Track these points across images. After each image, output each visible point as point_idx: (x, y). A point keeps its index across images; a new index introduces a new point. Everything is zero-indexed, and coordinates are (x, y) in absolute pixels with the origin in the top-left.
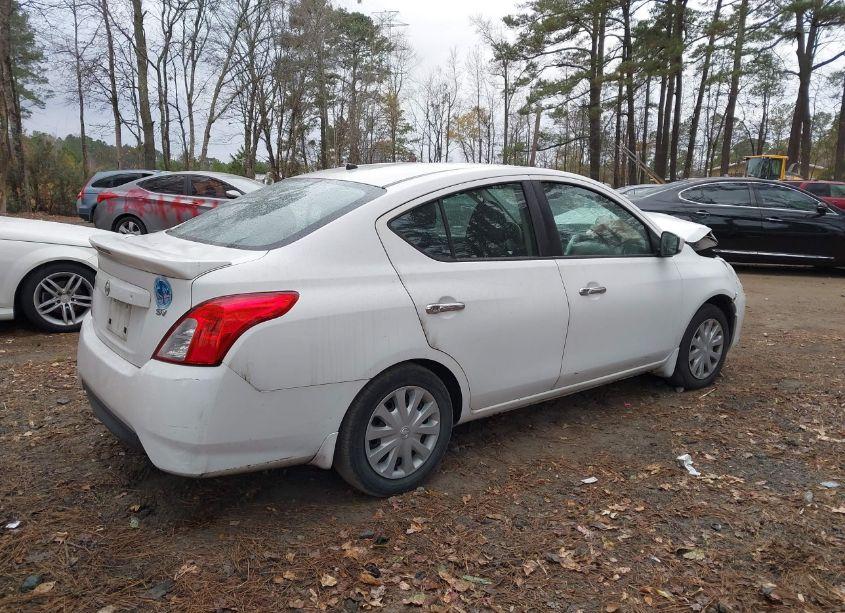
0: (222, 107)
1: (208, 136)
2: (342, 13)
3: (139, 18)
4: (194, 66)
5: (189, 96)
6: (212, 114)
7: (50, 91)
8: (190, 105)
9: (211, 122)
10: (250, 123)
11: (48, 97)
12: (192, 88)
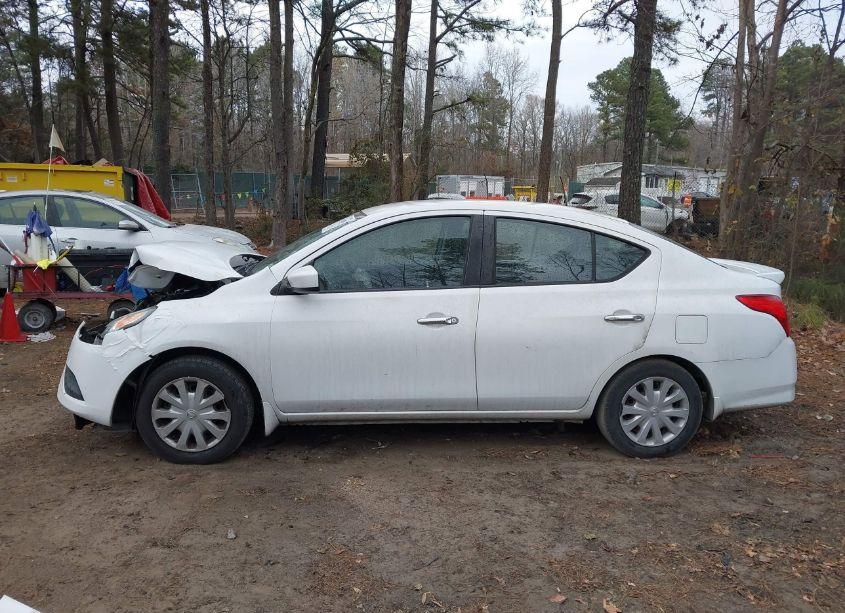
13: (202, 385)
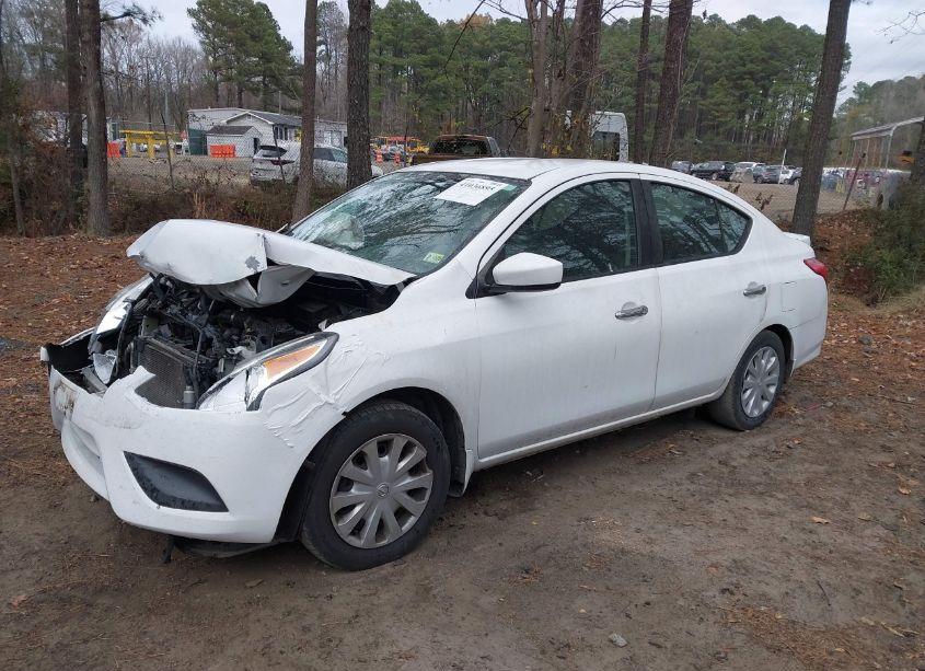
13: (400, 442)
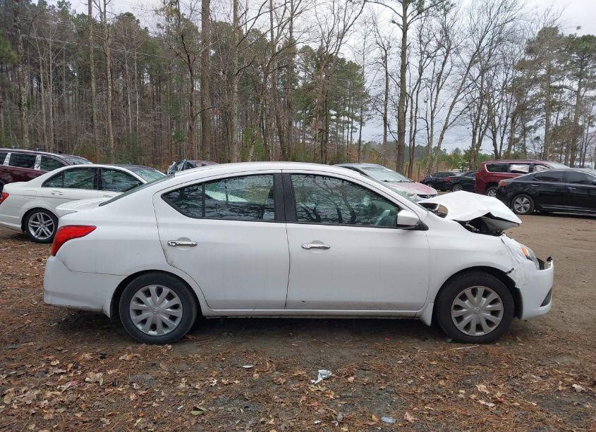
0: (454, 118)
1: (443, 138)
2: (571, 37)
3: (404, 67)
4: (438, 92)
5: (432, 113)
6: (446, 123)
7: (369, 115)
8: (432, 118)
9: (445, 128)
10: (476, 127)
11: (368, 119)
12: (435, 107)
